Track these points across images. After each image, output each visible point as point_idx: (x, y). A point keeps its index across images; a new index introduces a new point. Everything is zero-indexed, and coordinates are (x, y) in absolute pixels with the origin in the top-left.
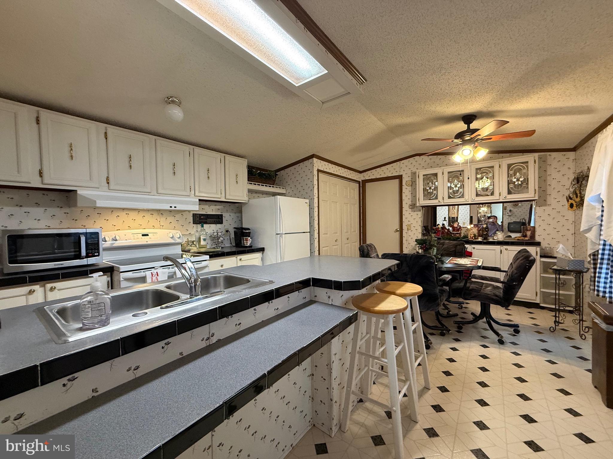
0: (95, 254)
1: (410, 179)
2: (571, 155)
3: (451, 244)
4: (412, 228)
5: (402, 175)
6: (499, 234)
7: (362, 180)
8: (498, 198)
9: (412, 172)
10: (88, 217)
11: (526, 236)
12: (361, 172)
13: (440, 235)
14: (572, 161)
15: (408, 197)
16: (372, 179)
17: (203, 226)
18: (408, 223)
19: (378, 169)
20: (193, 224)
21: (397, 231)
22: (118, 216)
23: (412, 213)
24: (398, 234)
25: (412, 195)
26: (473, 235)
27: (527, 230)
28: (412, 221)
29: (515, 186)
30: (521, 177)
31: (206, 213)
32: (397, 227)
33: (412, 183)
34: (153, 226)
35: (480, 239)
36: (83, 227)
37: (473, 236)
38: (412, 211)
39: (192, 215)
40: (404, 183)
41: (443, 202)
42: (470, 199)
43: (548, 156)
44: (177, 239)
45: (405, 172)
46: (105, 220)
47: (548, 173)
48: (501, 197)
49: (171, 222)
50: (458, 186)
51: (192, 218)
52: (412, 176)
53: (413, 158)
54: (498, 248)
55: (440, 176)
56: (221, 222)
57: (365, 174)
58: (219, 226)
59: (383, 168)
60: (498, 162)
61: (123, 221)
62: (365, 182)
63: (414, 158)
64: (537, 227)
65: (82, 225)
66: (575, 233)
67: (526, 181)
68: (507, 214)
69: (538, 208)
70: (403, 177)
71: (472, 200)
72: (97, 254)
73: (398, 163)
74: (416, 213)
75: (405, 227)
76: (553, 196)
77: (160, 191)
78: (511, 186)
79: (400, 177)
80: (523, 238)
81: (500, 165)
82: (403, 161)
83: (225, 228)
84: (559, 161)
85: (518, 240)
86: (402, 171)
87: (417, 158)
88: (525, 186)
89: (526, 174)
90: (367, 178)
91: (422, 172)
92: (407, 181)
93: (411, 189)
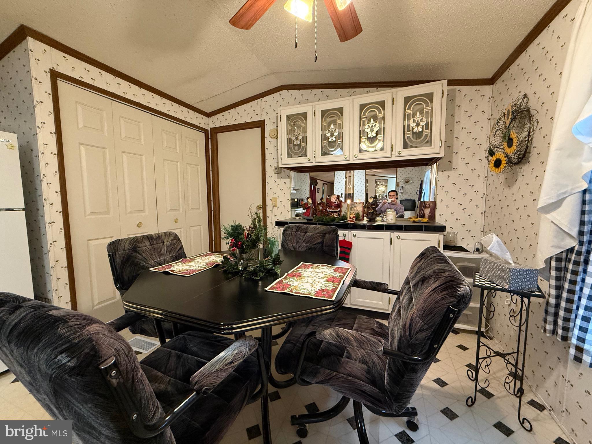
1: (275, 127)
2: (487, 90)
3: (317, 231)
4: (279, 204)
5: (264, 121)
6: (390, 214)
7: (211, 128)
8: (389, 155)
9: (277, 116)
11: (423, 216)
12: (208, 115)
13: (310, 215)
14: (488, 100)
15: (273, 156)
16: (225, 126)
18: (273, 196)
23: (279, 181)
25: (277, 152)
26: (354, 215)
27: (426, 207)
28: (278, 193)
29: (414, 133)
30: (421, 120)
32: (260, 203)
35: (365, 222)
37: (354, 217)
38: (278, 178)
40: (267, 134)
41: (314, 162)
42: (351, 156)
43: (457, 92)
45: (268, 115)
47: (456, 119)
48: (393, 153)
50: (336, 134)
54: (386, 235)
55: (310, 116)
57: (214, 118)
59: (239, 108)
60: (391, 94)
62: (216, 131)
64: (438, 202)
66: (485, 212)
67: (429, 126)
69: (440, 173)
70: (265, 123)
71: (355, 158)
73: (259, 100)
74: (283, 180)
75: (269, 203)
76: (460, 155)
78: (409, 134)
79: (261, 124)
80: (420, 219)
81: (393, 99)
82: (265, 98)
84: (472, 100)
85: (414, 222)
86: (264, 113)
87: (284, 92)
88: (427, 135)
89: (429, 114)
90: (218, 125)
91: (286, 111)
92: (271, 130)
93: (277, 144)
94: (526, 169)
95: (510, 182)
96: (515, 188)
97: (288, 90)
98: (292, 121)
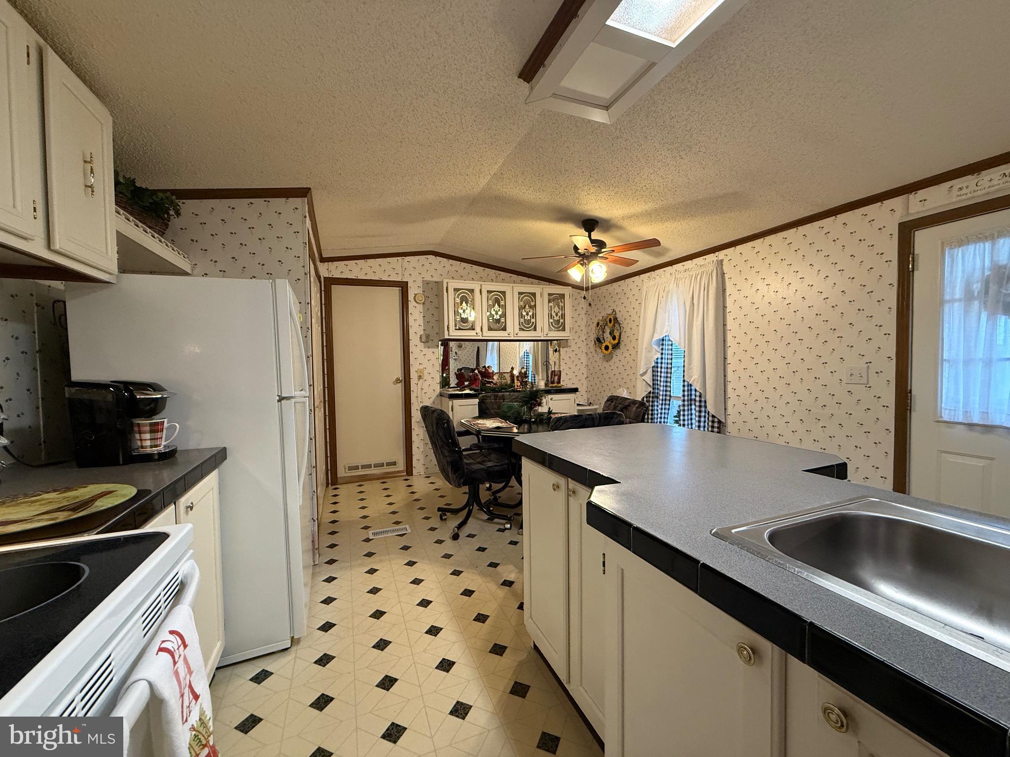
1: (421, 292)
4: (426, 376)
5: (407, 283)
7: (325, 278)
8: (540, 335)
9: (423, 280)
11: (553, 382)
12: (323, 260)
15: (418, 322)
16: (347, 279)
18: (418, 368)
19: (361, 262)
21: (398, 381)
23: (426, 351)
24: (400, 387)
25: (424, 319)
27: (555, 375)
28: (426, 364)
29: (554, 320)
32: (399, 373)
33: (425, 298)
38: (425, 348)
40: (411, 297)
41: (481, 336)
42: (513, 333)
45: (412, 279)
50: (500, 313)
52: (423, 285)
55: (477, 294)
57: (333, 265)
59: (371, 262)
60: (540, 288)
62: (330, 282)
63: (427, 258)
67: (563, 317)
70: (409, 286)
74: (432, 350)
75: (414, 375)
78: (551, 321)
79: (403, 287)
81: (542, 293)
82: (407, 259)
86: (407, 274)
87: (431, 258)
88: (562, 323)
89: (563, 308)
90: (337, 275)
91: (453, 284)
92: (417, 294)
93: (424, 309)
94: (618, 352)
95: (608, 358)
96: (611, 363)
97: (436, 256)
98: (459, 294)
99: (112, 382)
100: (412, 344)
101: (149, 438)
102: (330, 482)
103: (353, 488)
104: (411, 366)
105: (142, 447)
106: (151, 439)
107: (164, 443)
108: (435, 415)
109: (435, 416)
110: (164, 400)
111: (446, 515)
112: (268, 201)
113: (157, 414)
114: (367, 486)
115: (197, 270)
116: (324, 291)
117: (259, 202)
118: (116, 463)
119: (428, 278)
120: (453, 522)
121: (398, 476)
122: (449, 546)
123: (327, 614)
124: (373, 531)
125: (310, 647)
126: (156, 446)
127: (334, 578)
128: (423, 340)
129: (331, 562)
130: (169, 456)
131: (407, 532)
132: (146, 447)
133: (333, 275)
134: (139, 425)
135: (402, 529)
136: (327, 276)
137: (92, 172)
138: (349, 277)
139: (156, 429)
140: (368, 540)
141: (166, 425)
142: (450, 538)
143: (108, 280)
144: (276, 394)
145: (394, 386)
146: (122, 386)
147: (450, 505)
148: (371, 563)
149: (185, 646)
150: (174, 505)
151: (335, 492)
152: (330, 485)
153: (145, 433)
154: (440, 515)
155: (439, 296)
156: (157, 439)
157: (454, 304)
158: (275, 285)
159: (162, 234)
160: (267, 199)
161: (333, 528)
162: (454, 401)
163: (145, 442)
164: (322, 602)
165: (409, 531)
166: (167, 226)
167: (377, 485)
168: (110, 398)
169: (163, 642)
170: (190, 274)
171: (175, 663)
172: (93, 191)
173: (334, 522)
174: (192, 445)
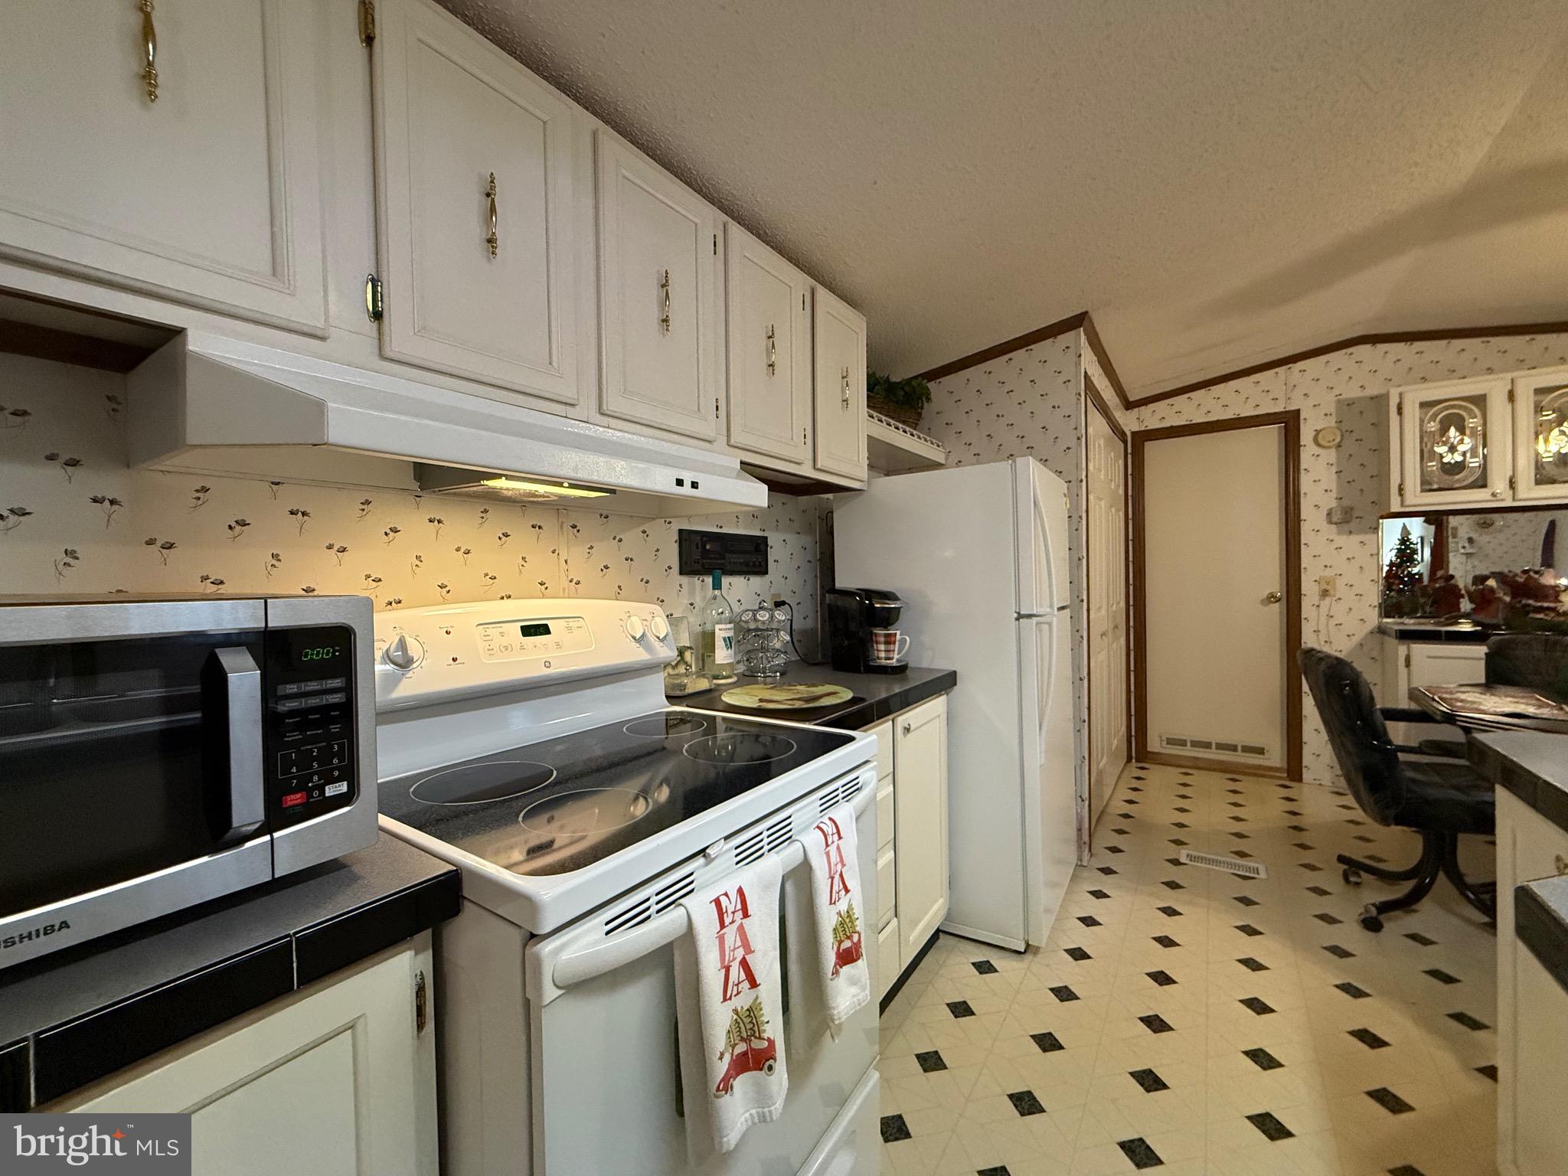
0: (330, 791)
1: (1333, 424)
4: (1341, 589)
5: (1296, 412)
7: (1135, 432)
9: (1339, 401)
10: (238, 528)
12: (1130, 405)
15: (1324, 485)
16: (1172, 427)
17: (717, 585)
18: (1322, 574)
20: (681, 573)
21: (1272, 598)
22: (395, 530)
23: (1342, 540)
24: (1276, 610)
25: (1338, 477)
28: (1340, 566)
31: (719, 530)
32: (1273, 582)
33: (1342, 436)
34: (542, 584)
36: (212, 589)
38: (1340, 533)
39: (676, 537)
40: (1307, 438)
41: (1510, 498)
44: (657, 644)
45: (1311, 402)
46: (330, 547)
49: (606, 567)
51: (676, 546)
52: (1339, 410)
53: (1344, 351)
55: (1497, 404)
56: (761, 569)
57: (1145, 411)
58: (756, 581)
59: (1217, 390)
61: (418, 558)
62: (1143, 437)
63: (1350, 350)
65: (204, 578)
68: (1462, 551)
70: (1302, 417)
72: (343, 787)
73: (1281, 370)
74: (1356, 538)
75: (1309, 589)
77: (613, 404)
79: (1289, 423)
82: (1301, 365)
83: (772, 592)
86: (1297, 395)
87: (1361, 350)
90: (1155, 425)
91: (1415, 395)
92: (1321, 430)
93: (1338, 459)
97: (1374, 343)
98: (1435, 415)
99: (858, 589)
100: (1305, 528)
101: (883, 649)
102: (1134, 754)
103: (1173, 774)
104: (1302, 570)
105: (878, 658)
106: (885, 651)
107: (896, 656)
108: (1323, 666)
109: (1322, 669)
110: (898, 609)
111: (1359, 876)
112: (1031, 350)
113: (892, 624)
114: (1198, 778)
115: (953, 458)
116: (1132, 454)
117: (1020, 355)
118: (859, 672)
119: (1352, 392)
120: (1375, 894)
121: (1272, 777)
122: (1350, 935)
123: (1082, 937)
124: (1190, 852)
125: (1047, 965)
126: (889, 659)
127: (1106, 896)
128: (1334, 519)
129: (1107, 871)
130: (901, 670)
131: (1256, 876)
132: (881, 659)
133: (1146, 427)
134: (876, 634)
135: (1249, 869)
136: (1136, 429)
137: (847, 385)
138: (1174, 424)
139: (889, 640)
140: (1176, 862)
141: (898, 637)
142: (1357, 921)
143: (859, 488)
144: (1014, 610)
145: (1262, 607)
146: (863, 594)
147: (1380, 860)
148: (1171, 899)
149: (840, 838)
150: (891, 722)
151: (1141, 773)
152: (1134, 761)
153: (880, 643)
154: (1345, 871)
155: (1381, 426)
156: (890, 651)
157: (1422, 438)
158: (1015, 465)
159: (915, 426)
160: (1029, 348)
161: (1123, 824)
162: (1413, 646)
163: (882, 654)
164: (1079, 919)
165: (1263, 875)
166: (920, 414)
167: (1218, 782)
168: (854, 605)
169: (821, 822)
170: (942, 465)
171: (827, 845)
172: (847, 404)
173: (1127, 816)
174: (925, 665)
